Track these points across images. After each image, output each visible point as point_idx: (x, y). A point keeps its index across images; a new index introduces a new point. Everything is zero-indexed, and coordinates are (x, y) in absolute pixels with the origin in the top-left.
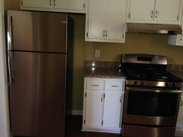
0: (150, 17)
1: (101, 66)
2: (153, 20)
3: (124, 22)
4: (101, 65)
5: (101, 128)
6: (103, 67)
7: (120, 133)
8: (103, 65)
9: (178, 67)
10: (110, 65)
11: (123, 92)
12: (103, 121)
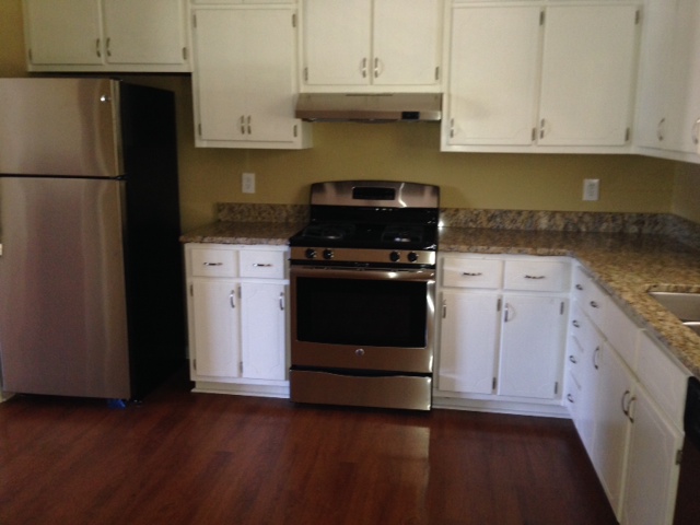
0: (361, 76)
1: (259, 219)
2: (371, 83)
3: (293, 91)
4: (260, 214)
5: (238, 381)
6: (266, 220)
7: (288, 397)
8: (264, 215)
9: (477, 215)
10: (284, 214)
11: (287, 282)
12: (241, 363)
